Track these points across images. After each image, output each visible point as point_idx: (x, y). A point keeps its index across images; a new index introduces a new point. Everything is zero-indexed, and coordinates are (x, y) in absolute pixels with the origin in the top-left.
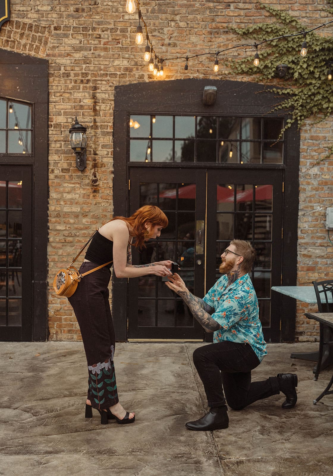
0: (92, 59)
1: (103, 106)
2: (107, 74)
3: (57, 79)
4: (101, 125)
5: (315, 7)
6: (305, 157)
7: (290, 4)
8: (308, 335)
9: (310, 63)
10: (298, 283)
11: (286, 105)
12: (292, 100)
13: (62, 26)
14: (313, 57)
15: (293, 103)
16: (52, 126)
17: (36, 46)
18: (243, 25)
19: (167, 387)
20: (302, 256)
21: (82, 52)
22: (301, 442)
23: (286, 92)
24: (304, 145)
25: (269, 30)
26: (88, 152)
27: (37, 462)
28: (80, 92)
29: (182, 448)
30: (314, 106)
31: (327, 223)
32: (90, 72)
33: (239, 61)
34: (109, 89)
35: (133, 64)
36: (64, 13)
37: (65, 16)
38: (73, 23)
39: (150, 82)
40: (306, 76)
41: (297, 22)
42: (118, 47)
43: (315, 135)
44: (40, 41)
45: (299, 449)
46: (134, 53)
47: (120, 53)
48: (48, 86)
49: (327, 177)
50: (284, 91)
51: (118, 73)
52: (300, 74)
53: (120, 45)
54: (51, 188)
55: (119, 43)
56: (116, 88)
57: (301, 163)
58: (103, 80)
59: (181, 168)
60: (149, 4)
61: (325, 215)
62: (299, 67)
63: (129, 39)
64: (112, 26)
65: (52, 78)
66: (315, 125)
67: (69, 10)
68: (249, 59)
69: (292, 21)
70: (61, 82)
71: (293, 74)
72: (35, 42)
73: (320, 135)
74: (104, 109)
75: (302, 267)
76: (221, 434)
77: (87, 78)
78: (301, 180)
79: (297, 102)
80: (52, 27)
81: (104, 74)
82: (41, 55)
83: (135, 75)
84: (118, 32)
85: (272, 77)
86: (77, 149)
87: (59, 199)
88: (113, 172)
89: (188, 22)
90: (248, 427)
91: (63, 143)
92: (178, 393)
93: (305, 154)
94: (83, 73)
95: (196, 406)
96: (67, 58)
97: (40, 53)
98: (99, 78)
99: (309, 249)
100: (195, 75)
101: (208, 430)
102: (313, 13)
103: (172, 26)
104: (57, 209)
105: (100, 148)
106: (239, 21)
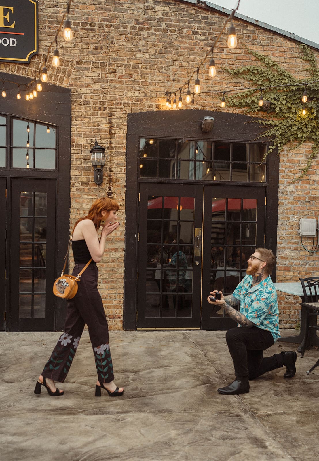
0: (109, 90)
1: (118, 131)
2: (121, 103)
3: (79, 106)
4: (116, 146)
5: (292, 54)
6: (283, 177)
7: (272, 51)
8: (284, 323)
9: (288, 100)
10: (276, 280)
11: (269, 134)
12: (273, 130)
13: (83, 61)
14: (290, 96)
15: (274, 132)
16: (73, 146)
17: (61, 77)
18: (234, 67)
19: (187, 364)
20: (280, 258)
21: (100, 84)
22: (308, 401)
23: (269, 123)
24: (282, 167)
25: (256, 72)
26: (104, 169)
27: (115, 419)
28: (98, 118)
29: (222, 407)
30: (291, 135)
31: (300, 231)
32: (106, 101)
33: (231, 96)
34: (123, 115)
35: (143, 95)
36: (85, 50)
37: (86, 53)
38: (92, 58)
39: (157, 111)
40: (285, 111)
41: (277, 66)
42: (131, 81)
43: (292, 159)
44: (64, 72)
45: (308, 405)
46: (145, 86)
47: (133, 86)
48: (71, 111)
49: (300, 193)
50: (267, 123)
51: (131, 102)
52: (280, 109)
53: (133, 79)
54: (72, 200)
55: (132, 77)
56: (129, 115)
57: (280, 182)
58: (118, 108)
59: (183, 184)
60: (157, 45)
61: (299, 225)
62: (279, 103)
63: (140, 74)
64: (126, 63)
65: (74, 105)
66: (291, 151)
67: (89, 48)
68: (239, 95)
69: (274, 65)
70: (82, 109)
71: (274, 108)
72: (60, 74)
73: (295, 159)
74: (119, 133)
75: (281, 267)
76: (246, 397)
77: (104, 106)
78: (280, 195)
79: (278, 132)
80: (75, 61)
81: (118, 103)
82: (65, 85)
83: (145, 104)
84: (131, 68)
85: (258, 110)
86: (98, 167)
87: (79, 209)
88: (125, 187)
89: (189, 62)
90: (264, 392)
91: (83, 161)
92: (198, 368)
93: (283, 174)
94: (100, 102)
95: (217, 377)
96: (87, 88)
97: (63, 83)
98: (115, 107)
99: (286, 253)
100: (195, 107)
101: (235, 394)
102: (290, 59)
103: (176, 65)
104: (77, 217)
105: (115, 166)
106: (231, 63)
